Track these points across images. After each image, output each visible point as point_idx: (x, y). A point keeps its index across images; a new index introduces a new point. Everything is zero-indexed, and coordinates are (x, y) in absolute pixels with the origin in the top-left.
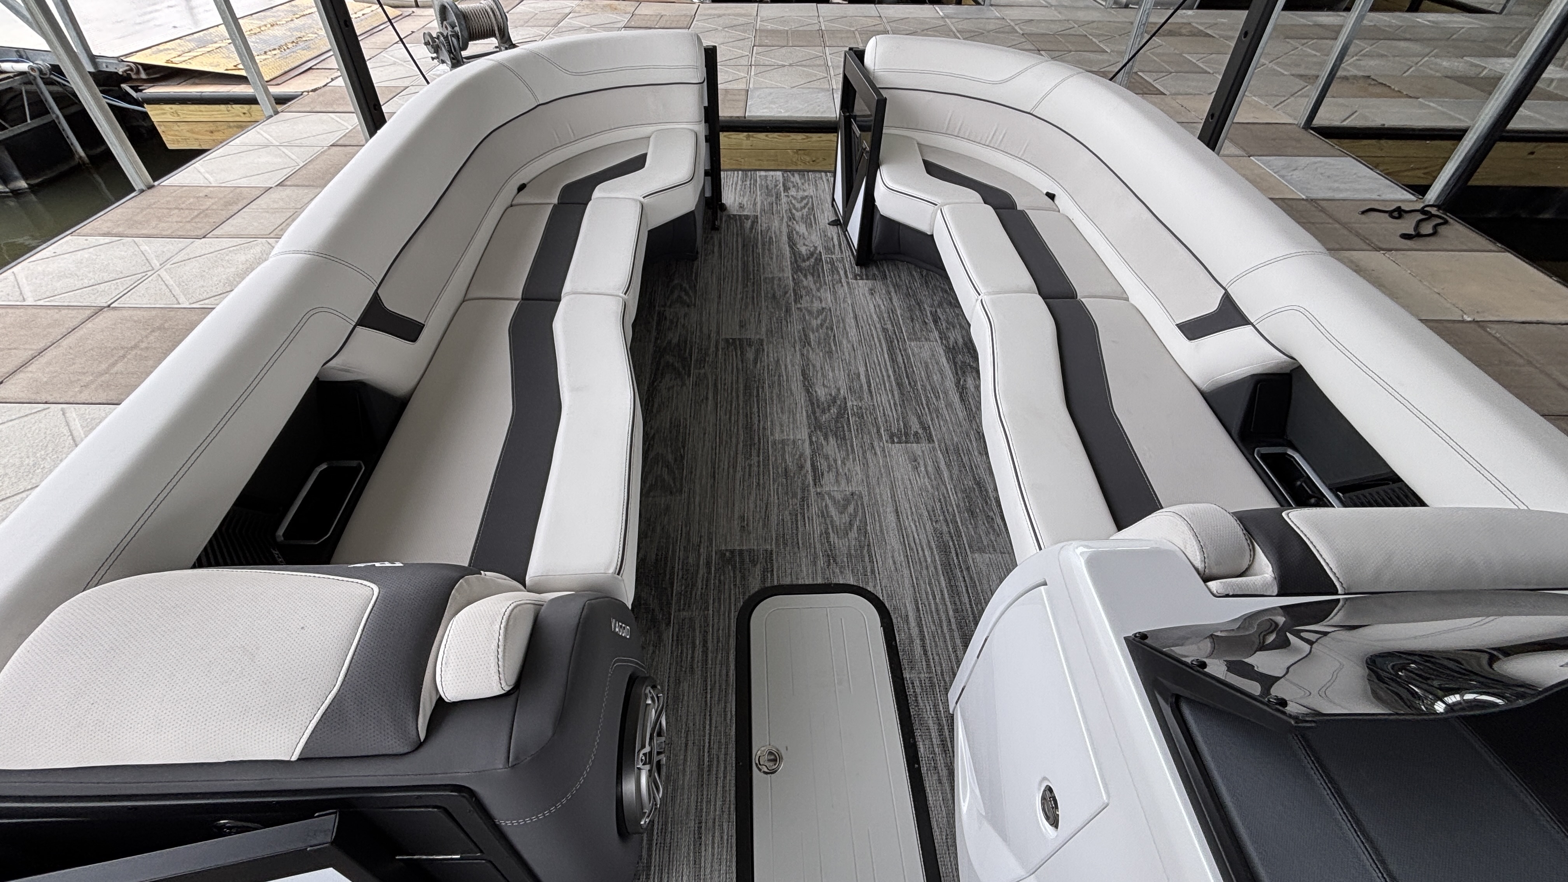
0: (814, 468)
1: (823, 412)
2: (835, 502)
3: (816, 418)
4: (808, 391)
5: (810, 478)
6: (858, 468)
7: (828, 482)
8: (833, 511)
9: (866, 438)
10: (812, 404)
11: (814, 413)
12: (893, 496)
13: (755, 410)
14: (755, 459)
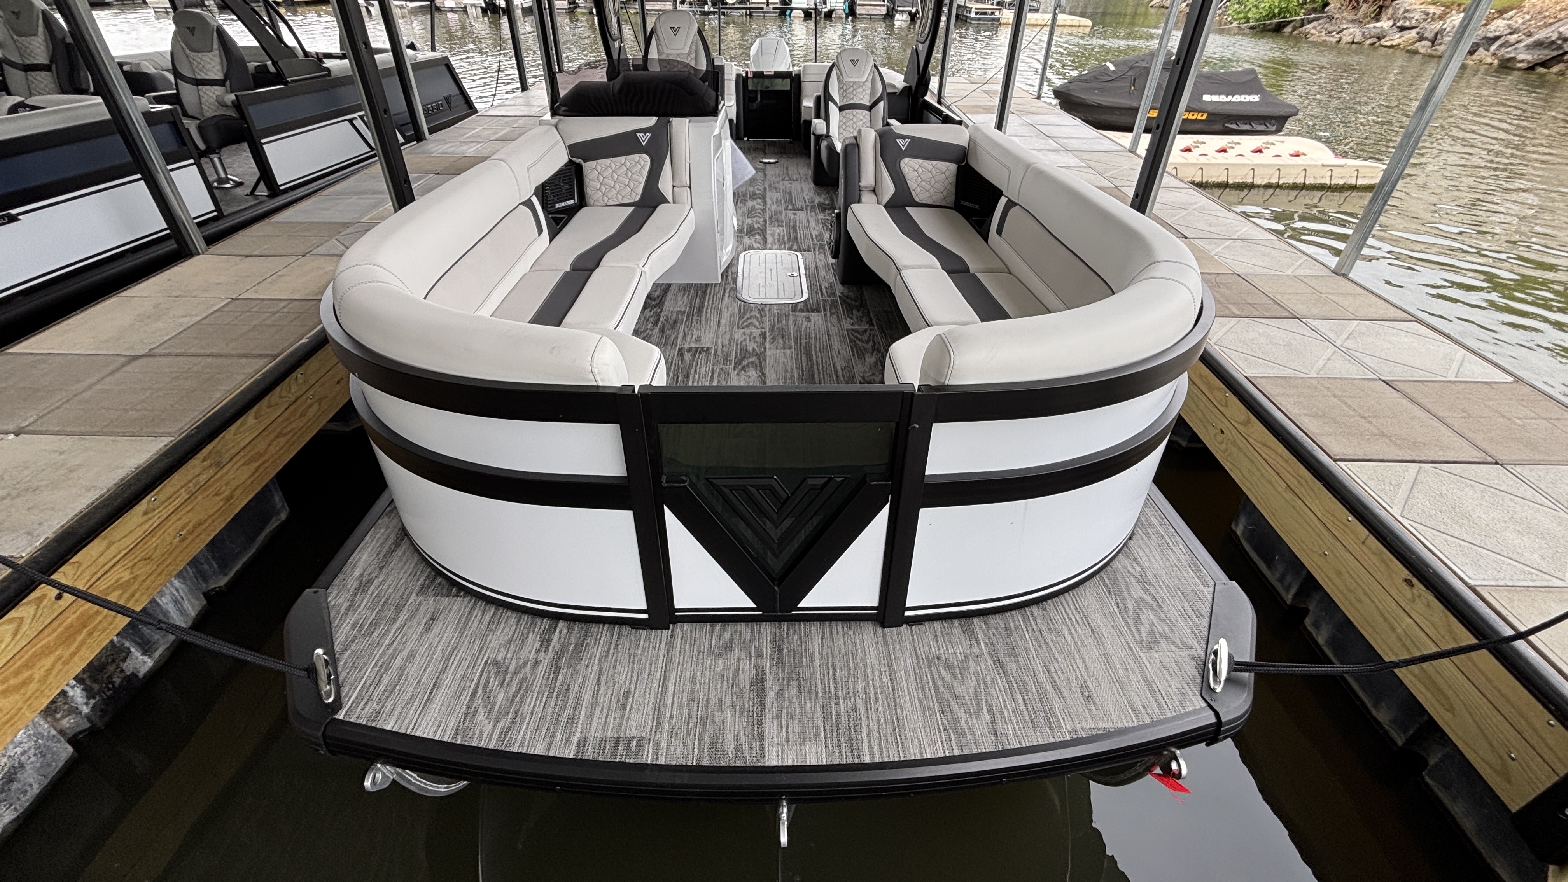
0: (765, 338)
1: (753, 362)
2: (755, 326)
3: (759, 359)
4: (763, 374)
5: (768, 334)
6: (736, 337)
7: (757, 332)
8: (757, 324)
9: (725, 349)
10: (761, 366)
11: (760, 362)
12: (719, 327)
13: (804, 364)
14: (803, 341)
